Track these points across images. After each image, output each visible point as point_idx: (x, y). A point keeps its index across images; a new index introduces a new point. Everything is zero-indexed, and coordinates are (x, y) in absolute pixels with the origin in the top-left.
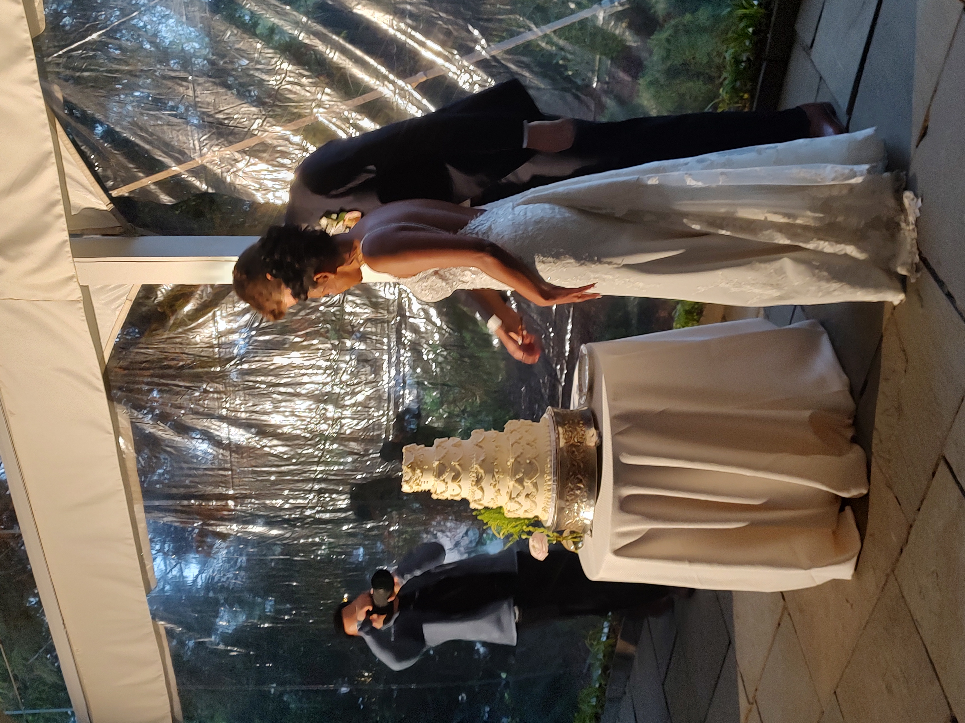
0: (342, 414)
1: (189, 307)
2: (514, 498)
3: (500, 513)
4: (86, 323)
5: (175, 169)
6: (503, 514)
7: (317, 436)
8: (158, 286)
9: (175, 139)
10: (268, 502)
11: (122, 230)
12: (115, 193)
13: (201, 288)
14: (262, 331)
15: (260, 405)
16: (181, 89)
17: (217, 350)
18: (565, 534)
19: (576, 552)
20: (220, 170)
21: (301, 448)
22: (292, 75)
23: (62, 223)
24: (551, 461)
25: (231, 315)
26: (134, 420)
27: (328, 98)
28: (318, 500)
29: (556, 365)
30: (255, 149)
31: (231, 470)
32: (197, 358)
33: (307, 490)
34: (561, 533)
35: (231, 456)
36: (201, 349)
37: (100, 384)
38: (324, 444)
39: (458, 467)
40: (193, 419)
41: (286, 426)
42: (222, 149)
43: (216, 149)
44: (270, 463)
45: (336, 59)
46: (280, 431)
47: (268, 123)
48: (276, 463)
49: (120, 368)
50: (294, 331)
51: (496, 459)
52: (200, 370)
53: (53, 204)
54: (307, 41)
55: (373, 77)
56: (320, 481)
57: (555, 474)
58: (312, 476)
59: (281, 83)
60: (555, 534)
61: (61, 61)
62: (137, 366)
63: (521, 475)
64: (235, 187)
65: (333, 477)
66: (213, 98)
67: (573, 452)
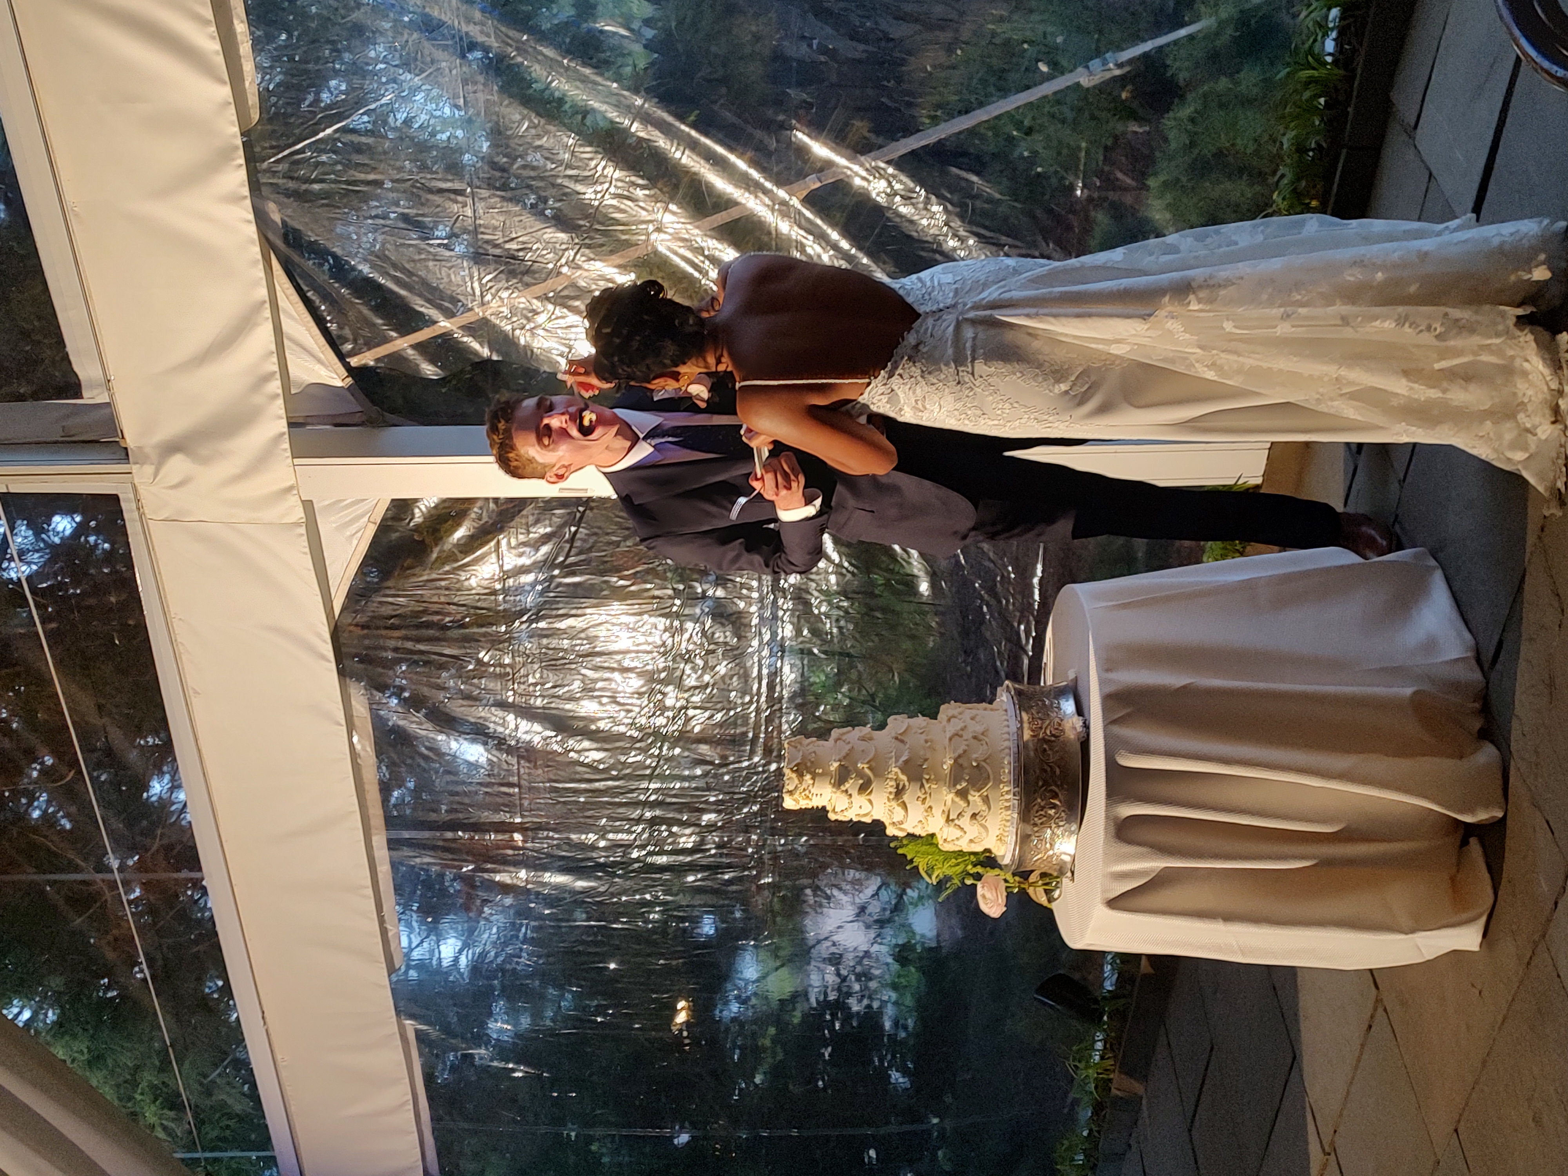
0: (688, 702)
1: (461, 533)
2: (953, 820)
3: (932, 844)
4: (309, 557)
5: (444, 324)
6: (937, 845)
7: (650, 735)
8: (416, 500)
9: (446, 280)
10: (573, 836)
11: (364, 418)
12: (354, 362)
13: (479, 504)
14: (569, 570)
15: (564, 686)
16: (455, 207)
17: (501, 597)
18: (1033, 878)
19: (1049, 906)
20: (509, 328)
21: (625, 754)
22: (620, 184)
23: (278, 407)
24: (1010, 763)
25: (524, 544)
26: (374, 706)
27: (674, 219)
28: (651, 835)
29: (1019, 624)
30: (562, 294)
31: (519, 786)
32: (472, 611)
33: (633, 819)
34: (1025, 875)
35: (519, 763)
36: (477, 597)
37: (328, 650)
38: (661, 748)
39: (867, 771)
40: (463, 706)
41: (603, 719)
42: (514, 295)
43: (505, 294)
44: (578, 776)
45: (684, 160)
46: (593, 727)
47: (582, 256)
48: (587, 776)
49: (357, 625)
50: (617, 570)
51: (926, 760)
52: (475, 630)
53: (266, 378)
54: (642, 134)
55: (741, 187)
56: (653, 805)
57: (1017, 784)
58: (642, 797)
59: (603, 196)
60: (1017, 878)
61: (280, 167)
62: (381, 623)
63: (964, 784)
64: (532, 351)
65: (674, 800)
66: (502, 219)
67: (1045, 750)
